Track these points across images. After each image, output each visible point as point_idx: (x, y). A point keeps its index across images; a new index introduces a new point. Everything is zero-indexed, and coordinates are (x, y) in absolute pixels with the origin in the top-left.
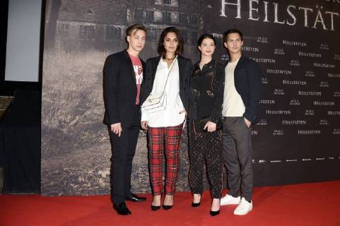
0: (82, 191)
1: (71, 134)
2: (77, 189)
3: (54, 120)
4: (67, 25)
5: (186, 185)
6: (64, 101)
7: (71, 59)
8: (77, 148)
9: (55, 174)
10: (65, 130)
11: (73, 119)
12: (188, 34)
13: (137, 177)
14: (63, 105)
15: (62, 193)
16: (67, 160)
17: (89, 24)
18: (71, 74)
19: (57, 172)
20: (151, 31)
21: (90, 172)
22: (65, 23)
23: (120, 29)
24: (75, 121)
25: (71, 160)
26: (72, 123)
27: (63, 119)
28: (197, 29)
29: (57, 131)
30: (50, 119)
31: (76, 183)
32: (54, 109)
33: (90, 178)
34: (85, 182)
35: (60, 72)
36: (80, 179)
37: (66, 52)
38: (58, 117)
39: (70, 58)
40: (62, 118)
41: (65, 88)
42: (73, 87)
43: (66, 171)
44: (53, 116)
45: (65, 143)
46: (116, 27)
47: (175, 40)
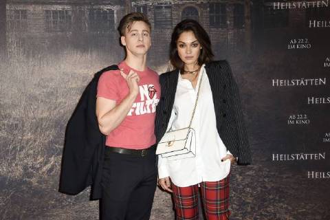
1: (44, 186)
3: (16, 165)
4: (24, 12)
6: (29, 136)
7: (37, 68)
8: (54, 207)
10: (34, 181)
11: (46, 163)
14: (28, 141)
17: (59, 8)
18: (38, 93)
20: (164, 10)
22: (20, 8)
24: (49, 166)
26: (44, 169)
27: (30, 164)
29: (22, 182)
30: (10, 165)
32: (14, 148)
35: (19, 90)
37: (28, 57)
38: (21, 160)
39: (33, 65)
40: (29, 161)
41: (31, 115)
42: (43, 112)
44: (15, 158)
45: (35, 200)
46: (106, 8)
47: (194, 45)
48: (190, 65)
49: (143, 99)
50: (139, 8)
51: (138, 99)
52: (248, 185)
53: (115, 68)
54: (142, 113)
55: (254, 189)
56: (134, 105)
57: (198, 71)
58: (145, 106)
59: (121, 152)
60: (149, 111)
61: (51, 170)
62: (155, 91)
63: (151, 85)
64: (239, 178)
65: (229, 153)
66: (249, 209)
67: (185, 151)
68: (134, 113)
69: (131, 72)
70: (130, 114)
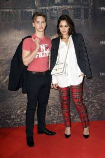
0: (14, 124)
1: (4, 88)
2: (11, 123)
8: (9, 97)
11: (4, 79)
12: (82, 11)
13: (49, 113)
16: (3, 105)
17: (8, 10)
21: (19, 112)
23: (31, 12)
24: (6, 80)
25: (5, 105)
26: (4, 81)
28: (88, 6)
31: (10, 119)
33: (19, 115)
34: (16, 119)
36: (12, 117)
42: (2, 57)
43: (3, 112)
46: (28, 10)
47: (66, 26)
48: (65, 35)
49: (42, 50)
50: (43, 10)
51: (40, 51)
52: (90, 86)
53: (30, 37)
54: (42, 56)
55: (92, 87)
56: (38, 53)
57: (68, 38)
58: (43, 53)
59: (34, 73)
60: (45, 56)
61: (7, 82)
62: (48, 47)
63: (46, 45)
64: (86, 83)
65: (82, 73)
66: (91, 96)
67: (63, 73)
68: (38, 57)
69: (37, 38)
70: (36, 57)
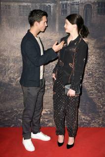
3: (6, 77)
4: (9, 6)
5: (100, 123)
6: (12, 64)
9: (8, 113)
10: (14, 84)
14: (11, 66)
15: (13, 125)
18: (15, 45)
19: (10, 111)
20: (75, 6)
22: (7, 4)
25: (19, 104)
27: (12, 77)
29: (8, 84)
32: (5, 69)
38: (8, 75)
39: (14, 32)
40: (12, 75)
41: (12, 55)
44: (5, 74)
45: (14, 92)
46: (47, 4)
50: (63, 5)
